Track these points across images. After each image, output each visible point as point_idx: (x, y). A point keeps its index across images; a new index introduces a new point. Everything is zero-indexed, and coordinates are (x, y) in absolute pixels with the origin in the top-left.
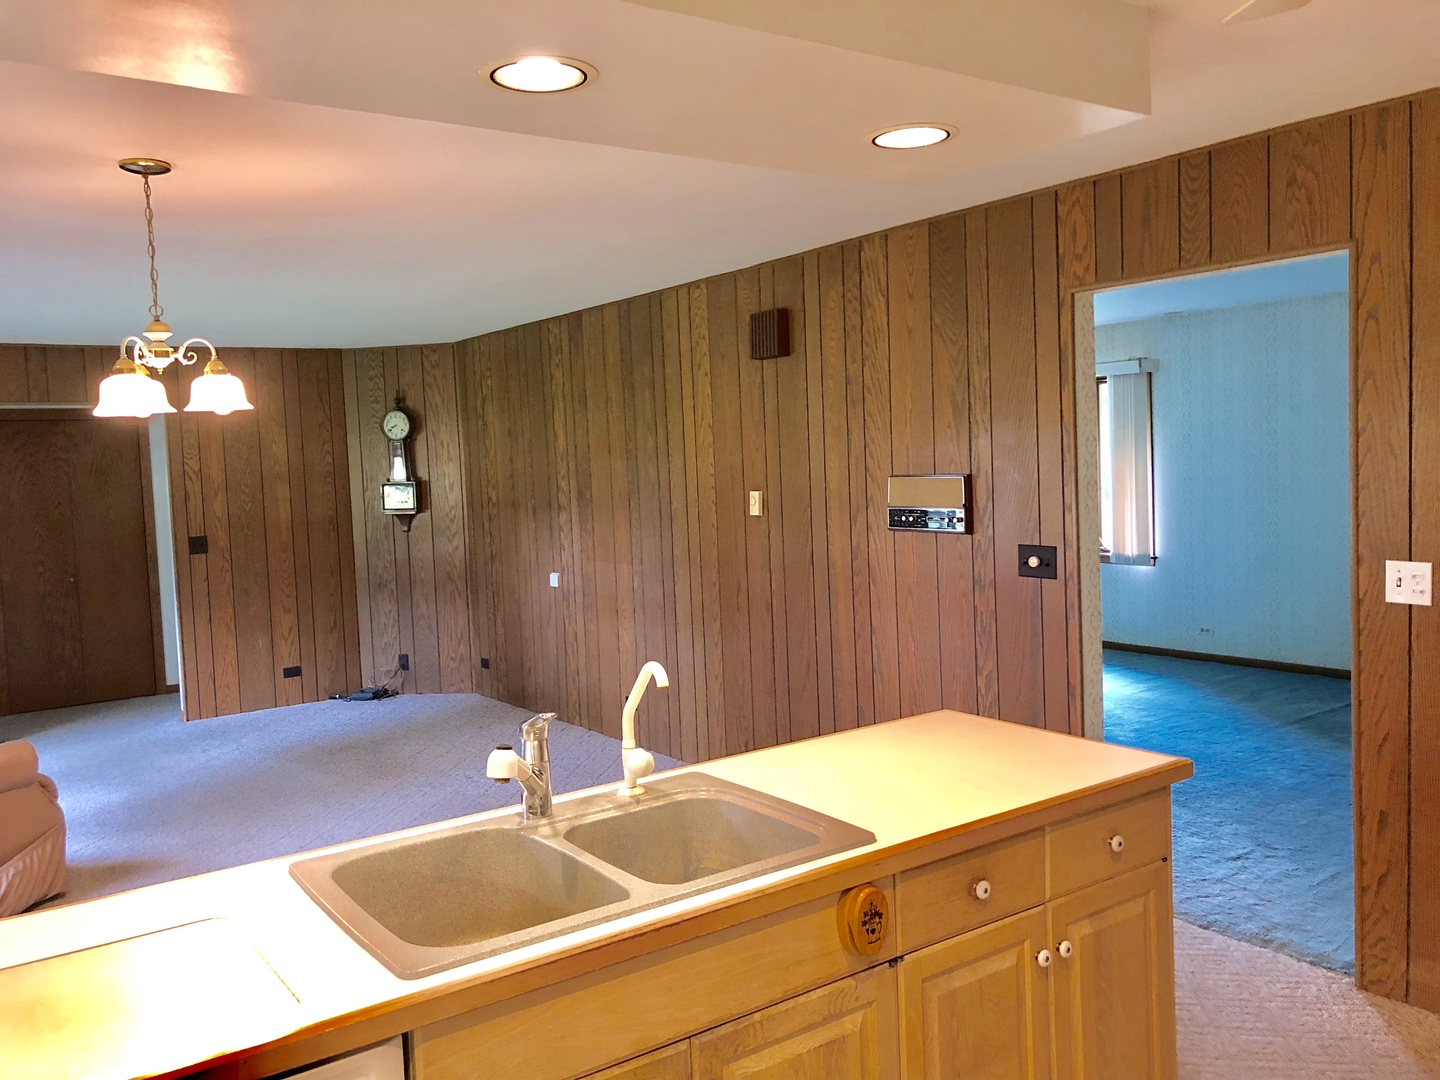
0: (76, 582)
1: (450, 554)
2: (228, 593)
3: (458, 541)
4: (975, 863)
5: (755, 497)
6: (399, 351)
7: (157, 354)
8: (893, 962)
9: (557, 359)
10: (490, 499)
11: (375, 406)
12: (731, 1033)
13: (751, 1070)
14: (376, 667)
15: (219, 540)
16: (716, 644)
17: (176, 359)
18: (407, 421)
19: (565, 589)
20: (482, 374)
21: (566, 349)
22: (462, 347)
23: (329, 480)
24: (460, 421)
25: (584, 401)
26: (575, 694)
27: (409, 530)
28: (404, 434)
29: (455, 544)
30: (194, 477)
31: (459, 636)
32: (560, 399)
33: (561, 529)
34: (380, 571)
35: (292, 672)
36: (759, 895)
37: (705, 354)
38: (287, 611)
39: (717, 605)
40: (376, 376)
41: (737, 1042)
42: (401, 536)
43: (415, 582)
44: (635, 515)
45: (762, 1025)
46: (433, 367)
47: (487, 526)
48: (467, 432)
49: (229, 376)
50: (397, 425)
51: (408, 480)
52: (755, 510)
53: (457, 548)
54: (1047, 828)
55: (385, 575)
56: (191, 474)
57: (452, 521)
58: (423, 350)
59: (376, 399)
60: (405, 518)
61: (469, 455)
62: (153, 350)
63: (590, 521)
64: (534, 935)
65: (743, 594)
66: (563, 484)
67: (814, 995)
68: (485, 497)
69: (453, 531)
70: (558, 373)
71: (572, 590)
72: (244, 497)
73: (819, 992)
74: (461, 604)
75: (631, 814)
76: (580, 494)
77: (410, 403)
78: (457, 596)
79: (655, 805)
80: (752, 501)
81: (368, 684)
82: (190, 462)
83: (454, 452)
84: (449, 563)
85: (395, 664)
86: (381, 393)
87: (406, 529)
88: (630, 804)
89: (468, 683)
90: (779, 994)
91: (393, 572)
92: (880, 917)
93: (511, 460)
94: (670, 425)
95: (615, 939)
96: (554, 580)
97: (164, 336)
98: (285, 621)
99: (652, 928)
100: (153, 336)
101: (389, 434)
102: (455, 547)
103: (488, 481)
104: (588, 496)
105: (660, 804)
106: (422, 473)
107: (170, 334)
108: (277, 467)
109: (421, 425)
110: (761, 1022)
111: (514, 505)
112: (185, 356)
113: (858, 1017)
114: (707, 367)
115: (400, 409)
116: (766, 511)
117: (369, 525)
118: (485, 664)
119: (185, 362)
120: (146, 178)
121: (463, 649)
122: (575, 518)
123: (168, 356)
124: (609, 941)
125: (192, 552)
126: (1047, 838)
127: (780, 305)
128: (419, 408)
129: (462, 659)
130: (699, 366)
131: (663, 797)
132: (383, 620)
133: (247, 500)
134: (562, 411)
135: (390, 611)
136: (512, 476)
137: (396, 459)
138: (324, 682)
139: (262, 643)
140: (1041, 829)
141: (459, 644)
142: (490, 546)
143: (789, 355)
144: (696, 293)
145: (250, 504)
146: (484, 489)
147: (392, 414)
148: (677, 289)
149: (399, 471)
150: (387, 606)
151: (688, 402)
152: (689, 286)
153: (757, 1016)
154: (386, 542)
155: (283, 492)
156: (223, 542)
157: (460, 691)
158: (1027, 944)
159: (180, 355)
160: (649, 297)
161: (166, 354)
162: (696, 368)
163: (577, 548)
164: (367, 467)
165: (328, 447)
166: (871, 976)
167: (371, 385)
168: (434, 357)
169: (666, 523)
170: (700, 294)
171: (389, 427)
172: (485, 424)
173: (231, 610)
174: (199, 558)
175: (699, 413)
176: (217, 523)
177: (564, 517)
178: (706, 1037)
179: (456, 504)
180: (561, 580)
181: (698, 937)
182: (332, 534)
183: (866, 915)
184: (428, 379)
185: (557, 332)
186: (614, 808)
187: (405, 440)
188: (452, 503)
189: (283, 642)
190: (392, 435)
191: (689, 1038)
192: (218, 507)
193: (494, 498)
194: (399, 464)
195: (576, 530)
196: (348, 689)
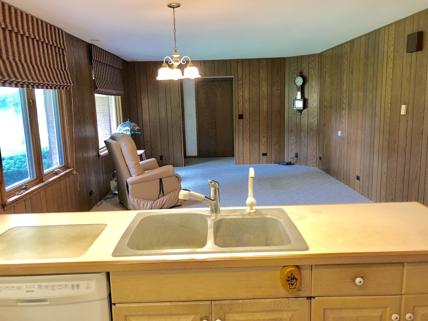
0: (215, 125)
1: (313, 123)
2: (248, 131)
3: (315, 119)
4: (358, 270)
5: (403, 107)
6: (302, 57)
7: (175, 62)
8: (310, 298)
9: (346, 57)
10: (325, 105)
11: (294, 75)
12: (229, 304)
13: (237, 318)
14: (289, 156)
15: (246, 115)
16: (386, 162)
17: (181, 63)
18: (302, 80)
19: (343, 137)
20: (326, 63)
21: (349, 53)
22: (321, 55)
23: (279, 98)
24: (319, 79)
25: (352, 71)
26: (343, 172)
27: (301, 114)
28: (301, 84)
29: (314, 119)
30: (241, 97)
31: (314, 149)
32: (346, 71)
33: (343, 116)
34: (292, 126)
35: (265, 155)
36: (240, 259)
37: (392, 52)
38: (264, 137)
39: (387, 147)
40: (295, 65)
41: (231, 307)
42: (298, 116)
43: (302, 131)
44: (364, 113)
45: (242, 305)
46: (312, 62)
47: (324, 114)
48: (320, 83)
49: (194, 67)
50: (299, 81)
51: (301, 98)
52: (403, 112)
53: (315, 121)
54: (406, 264)
55: (293, 128)
56: (240, 96)
57: (314, 112)
58: (309, 56)
59: (294, 73)
60: (300, 111)
61: (321, 91)
62: (174, 60)
63: (351, 114)
64: (156, 253)
65: (396, 145)
66: (344, 101)
67: (267, 300)
68: (324, 105)
69: (314, 115)
70: (346, 62)
71: (344, 138)
72: (254, 103)
73: (270, 300)
74: (315, 139)
75: (245, 218)
76: (349, 105)
77: (304, 74)
78: (314, 136)
79: (255, 217)
80: (402, 109)
81: (286, 161)
82: (240, 93)
83: (316, 90)
84: (312, 126)
85: (294, 155)
86: (296, 71)
87: (300, 114)
88: (247, 215)
89: (315, 164)
90: (250, 296)
91: (295, 127)
92: (296, 280)
93: (331, 92)
94: (378, 80)
95: (177, 261)
96: (339, 133)
97: (178, 56)
98: (264, 140)
99: (193, 261)
100: (175, 56)
101: (297, 84)
102: (314, 120)
103: (325, 100)
104: (351, 105)
105: (257, 217)
106: (306, 97)
107: (179, 55)
108: (264, 95)
109: (307, 81)
110: (242, 304)
111: (331, 107)
112: (183, 62)
113: (290, 314)
114: (392, 57)
115: (301, 76)
116: (407, 114)
117: (290, 112)
118: (320, 158)
119: (183, 63)
120: (174, 9)
121: (314, 153)
122: (347, 113)
123: (178, 62)
124: (175, 261)
125: (239, 118)
126: (405, 268)
127: (420, 30)
128: (307, 75)
129: (314, 156)
130: (390, 57)
131: (260, 215)
132: (292, 142)
133: (255, 104)
134: (346, 75)
135: (294, 139)
136: (331, 98)
137: (298, 92)
138: (273, 158)
139: (256, 145)
140: (402, 264)
141: (314, 151)
142: (324, 121)
143: (422, 50)
144: (391, 28)
145: (255, 105)
146: (324, 102)
147: (298, 77)
148: (385, 27)
149: (299, 96)
150: (293, 138)
151: (385, 71)
152: (389, 26)
153: (240, 301)
154: (294, 118)
155: (265, 102)
156: (248, 116)
157: (312, 166)
158: (388, 309)
159: (181, 61)
160: (375, 31)
161: (178, 61)
162: (388, 57)
163: (347, 123)
164: (290, 94)
165: (279, 88)
166: (297, 300)
167: (293, 68)
168: (313, 58)
169: (374, 116)
170: (392, 28)
171: (297, 82)
172: (325, 81)
173: (249, 135)
174: (241, 120)
175: (388, 75)
176: (246, 111)
177: (344, 112)
178: (217, 302)
179: (316, 106)
180: (341, 133)
181: (212, 268)
182: (278, 115)
183: (289, 277)
184: (311, 66)
185: (347, 47)
186: (240, 215)
187: (301, 86)
188: (314, 106)
189: (262, 146)
190: (298, 85)
191: (211, 300)
192: (247, 106)
193: (326, 105)
194: (299, 94)
195: (347, 116)
196: (280, 161)
